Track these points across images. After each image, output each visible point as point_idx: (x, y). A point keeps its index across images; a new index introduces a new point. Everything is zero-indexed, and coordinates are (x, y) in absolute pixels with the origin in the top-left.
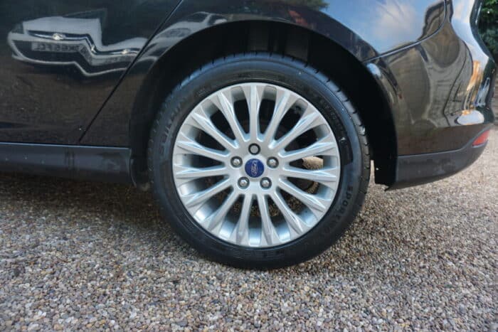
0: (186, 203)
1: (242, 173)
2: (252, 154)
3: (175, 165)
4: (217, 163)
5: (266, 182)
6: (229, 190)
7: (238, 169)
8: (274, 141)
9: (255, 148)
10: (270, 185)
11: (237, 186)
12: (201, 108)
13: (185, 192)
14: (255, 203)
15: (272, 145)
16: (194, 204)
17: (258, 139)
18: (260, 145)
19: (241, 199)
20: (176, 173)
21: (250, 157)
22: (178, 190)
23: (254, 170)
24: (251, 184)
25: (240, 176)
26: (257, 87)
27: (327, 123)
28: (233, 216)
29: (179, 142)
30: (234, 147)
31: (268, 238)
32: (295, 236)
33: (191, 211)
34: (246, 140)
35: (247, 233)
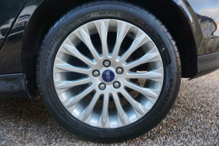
0: (66, 105)
1: (100, 80)
2: (106, 67)
3: (55, 80)
4: (84, 76)
5: (117, 84)
6: (93, 93)
7: (97, 78)
8: (119, 57)
9: (107, 62)
10: (120, 85)
11: (98, 89)
12: (69, 40)
13: (64, 98)
14: (111, 99)
15: (118, 60)
16: (71, 105)
17: (109, 57)
18: (110, 61)
19: (102, 97)
20: (57, 86)
21: (105, 69)
22: (59, 97)
23: (108, 77)
24: (107, 86)
25: (100, 82)
26: (104, 22)
27: (152, 41)
28: (98, 109)
29: (56, 64)
30: (93, 64)
31: (123, 121)
32: (140, 116)
33: (69, 110)
34: (101, 58)
35: (108, 119)
